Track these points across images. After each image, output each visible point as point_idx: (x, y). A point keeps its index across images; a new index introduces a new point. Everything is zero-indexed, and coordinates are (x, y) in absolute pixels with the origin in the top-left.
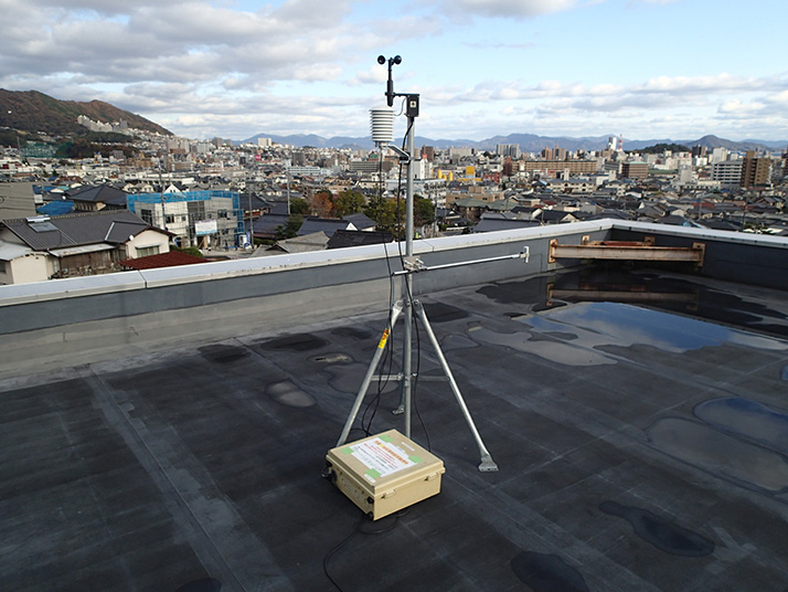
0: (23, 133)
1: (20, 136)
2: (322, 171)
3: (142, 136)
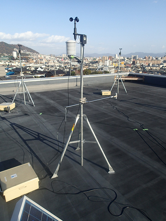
3: (31, 54)
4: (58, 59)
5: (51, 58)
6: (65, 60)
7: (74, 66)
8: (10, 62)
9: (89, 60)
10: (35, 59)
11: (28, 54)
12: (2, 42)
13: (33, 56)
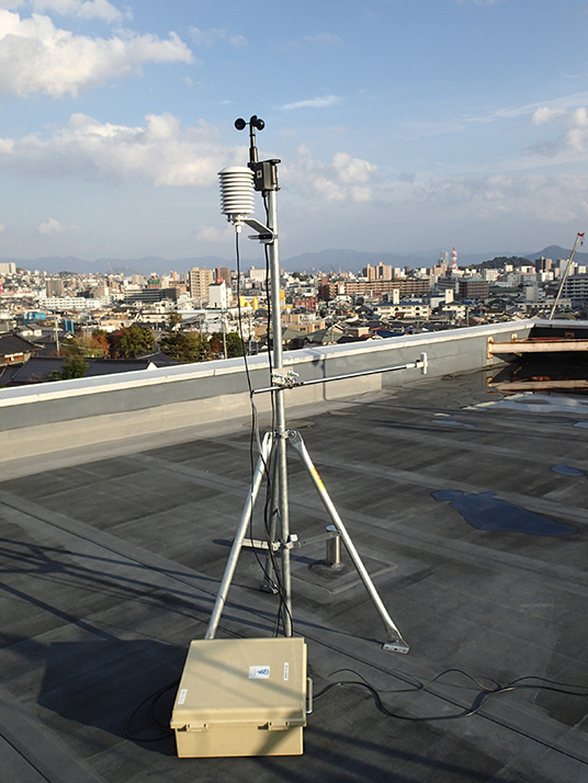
2: (89, 302)
6: (10, 288)
7: (62, 314)
9: (129, 287)
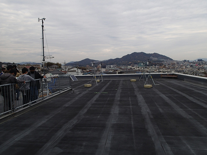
0: (139, 61)
1: (138, 62)
3: (165, 61)
4: (192, 64)
5: (184, 64)
6: (200, 65)
8: (146, 68)
10: (168, 65)
11: (161, 61)
12: (142, 52)
13: (166, 62)
